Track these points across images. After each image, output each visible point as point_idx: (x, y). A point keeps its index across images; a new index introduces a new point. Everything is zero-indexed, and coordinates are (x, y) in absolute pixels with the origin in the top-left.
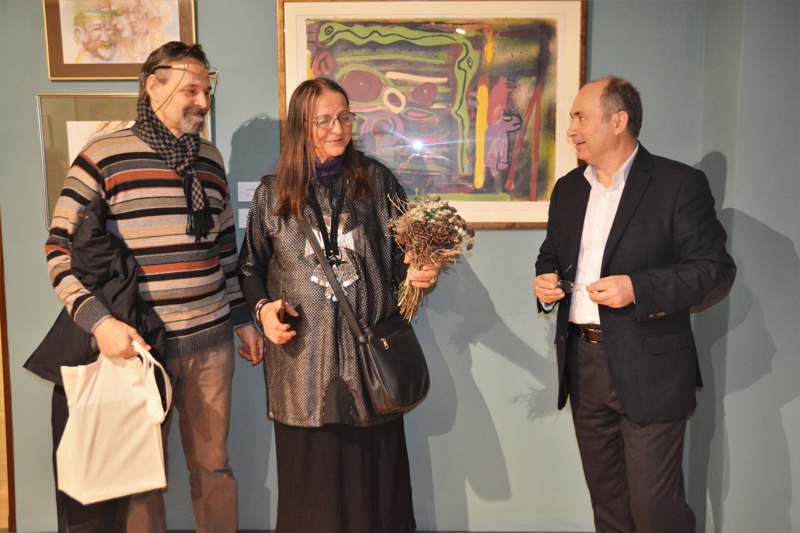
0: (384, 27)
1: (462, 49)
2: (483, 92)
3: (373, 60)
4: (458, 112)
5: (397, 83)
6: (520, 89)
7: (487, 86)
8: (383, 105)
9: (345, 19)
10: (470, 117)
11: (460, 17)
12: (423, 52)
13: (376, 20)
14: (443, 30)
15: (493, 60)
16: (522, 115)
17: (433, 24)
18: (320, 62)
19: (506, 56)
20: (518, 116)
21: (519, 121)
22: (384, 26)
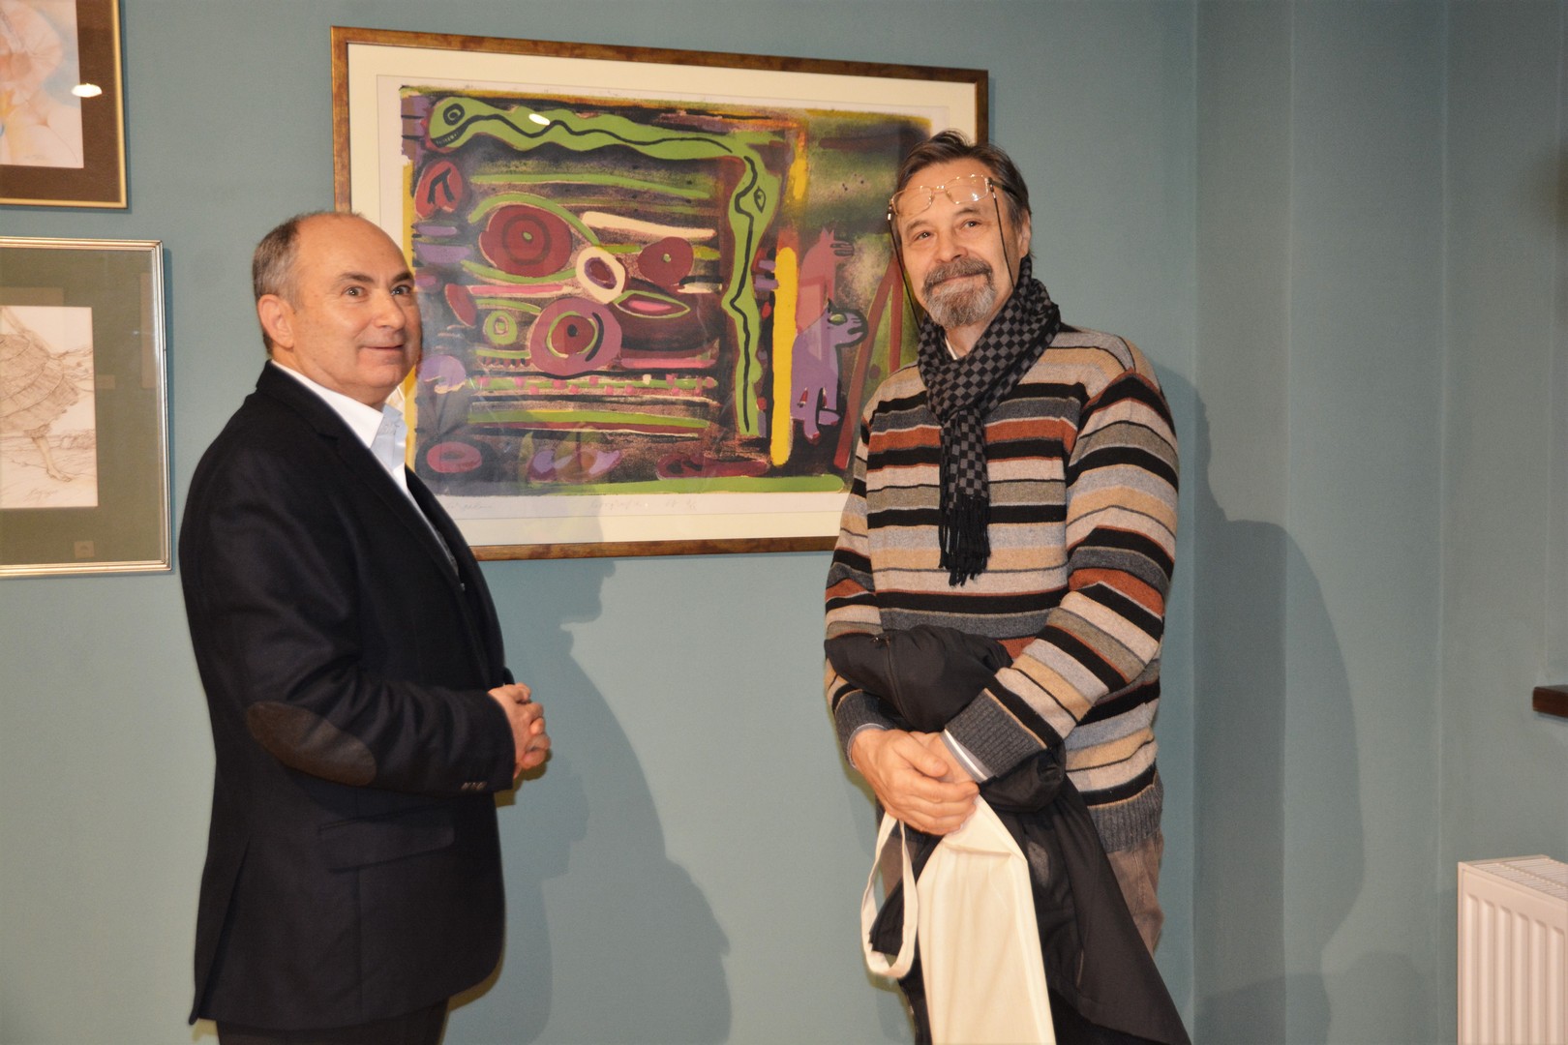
0: (578, 114)
1: (744, 171)
2: (786, 262)
3: (552, 184)
4: (736, 304)
5: (606, 237)
6: (860, 259)
7: (794, 250)
8: (576, 285)
9: (490, 92)
10: (761, 313)
11: (737, 102)
12: (663, 173)
13: (560, 96)
14: (705, 127)
15: (806, 195)
16: (866, 311)
17: (683, 113)
18: (435, 182)
19: (833, 187)
20: (858, 313)
21: (860, 325)
22: (578, 112)
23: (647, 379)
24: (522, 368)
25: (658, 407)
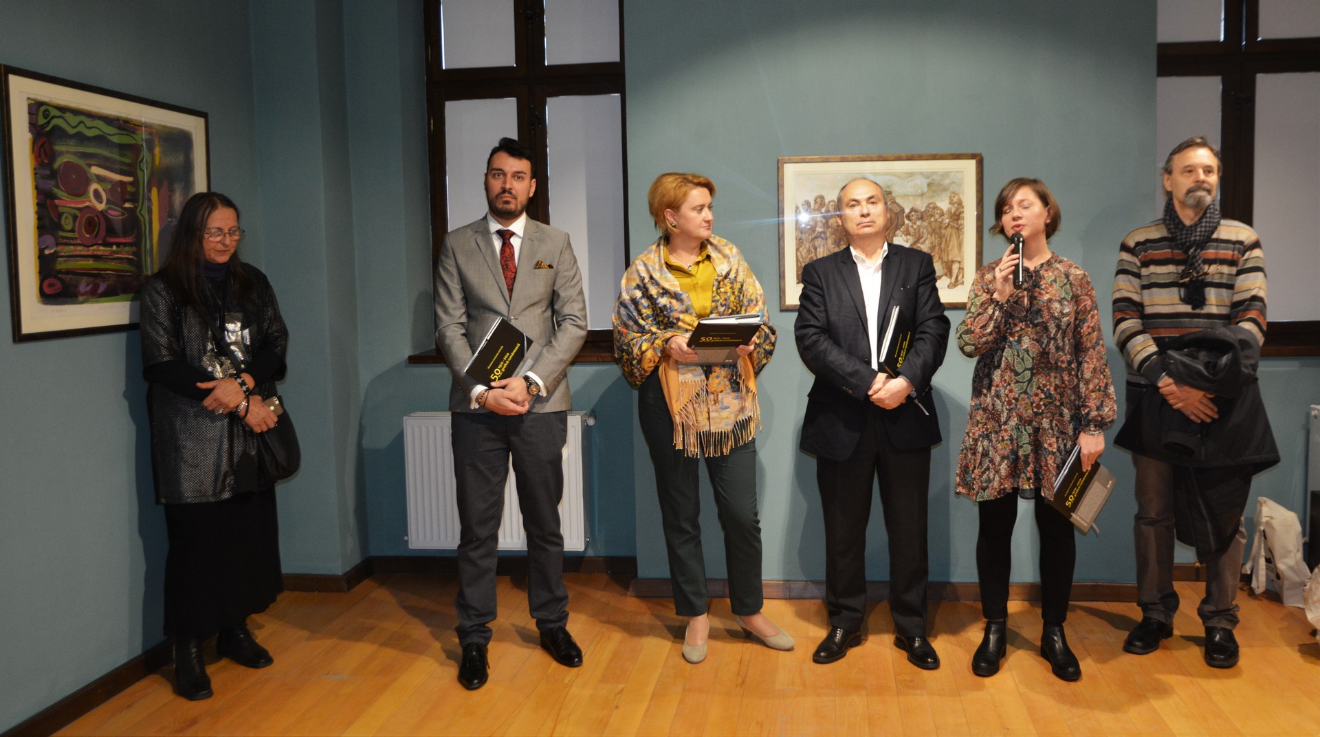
0: (89, 119)
1: (141, 151)
2: (154, 191)
3: (80, 152)
4: (141, 212)
5: (100, 179)
6: (176, 193)
7: (156, 188)
8: (90, 201)
9: (58, 104)
10: (148, 217)
11: (139, 119)
12: (115, 149)
13: (81, 109)
14: (129, 129)
15: (159, 163)
18: (41, 148)
19: (168, 160)
23: (114, 247)
24: (75, 242)
25: (118, 261)
